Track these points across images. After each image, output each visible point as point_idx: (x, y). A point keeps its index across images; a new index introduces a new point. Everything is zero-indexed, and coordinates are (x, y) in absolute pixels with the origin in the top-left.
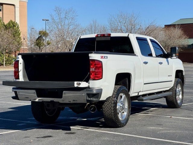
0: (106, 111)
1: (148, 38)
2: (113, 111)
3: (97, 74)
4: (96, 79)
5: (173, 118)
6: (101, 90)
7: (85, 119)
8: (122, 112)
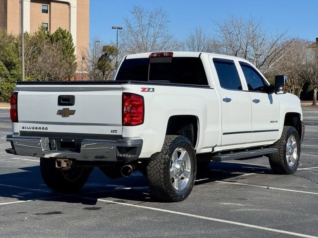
0: (152, 175)
1: (237, 60)
2: (162, 176)
3: (134, 117)
4: (133, 123)
5: (272, 189)
6: (141, 141)
7: (128, 187)
8: (180, 177)
